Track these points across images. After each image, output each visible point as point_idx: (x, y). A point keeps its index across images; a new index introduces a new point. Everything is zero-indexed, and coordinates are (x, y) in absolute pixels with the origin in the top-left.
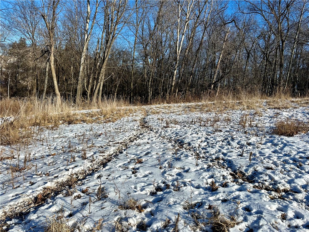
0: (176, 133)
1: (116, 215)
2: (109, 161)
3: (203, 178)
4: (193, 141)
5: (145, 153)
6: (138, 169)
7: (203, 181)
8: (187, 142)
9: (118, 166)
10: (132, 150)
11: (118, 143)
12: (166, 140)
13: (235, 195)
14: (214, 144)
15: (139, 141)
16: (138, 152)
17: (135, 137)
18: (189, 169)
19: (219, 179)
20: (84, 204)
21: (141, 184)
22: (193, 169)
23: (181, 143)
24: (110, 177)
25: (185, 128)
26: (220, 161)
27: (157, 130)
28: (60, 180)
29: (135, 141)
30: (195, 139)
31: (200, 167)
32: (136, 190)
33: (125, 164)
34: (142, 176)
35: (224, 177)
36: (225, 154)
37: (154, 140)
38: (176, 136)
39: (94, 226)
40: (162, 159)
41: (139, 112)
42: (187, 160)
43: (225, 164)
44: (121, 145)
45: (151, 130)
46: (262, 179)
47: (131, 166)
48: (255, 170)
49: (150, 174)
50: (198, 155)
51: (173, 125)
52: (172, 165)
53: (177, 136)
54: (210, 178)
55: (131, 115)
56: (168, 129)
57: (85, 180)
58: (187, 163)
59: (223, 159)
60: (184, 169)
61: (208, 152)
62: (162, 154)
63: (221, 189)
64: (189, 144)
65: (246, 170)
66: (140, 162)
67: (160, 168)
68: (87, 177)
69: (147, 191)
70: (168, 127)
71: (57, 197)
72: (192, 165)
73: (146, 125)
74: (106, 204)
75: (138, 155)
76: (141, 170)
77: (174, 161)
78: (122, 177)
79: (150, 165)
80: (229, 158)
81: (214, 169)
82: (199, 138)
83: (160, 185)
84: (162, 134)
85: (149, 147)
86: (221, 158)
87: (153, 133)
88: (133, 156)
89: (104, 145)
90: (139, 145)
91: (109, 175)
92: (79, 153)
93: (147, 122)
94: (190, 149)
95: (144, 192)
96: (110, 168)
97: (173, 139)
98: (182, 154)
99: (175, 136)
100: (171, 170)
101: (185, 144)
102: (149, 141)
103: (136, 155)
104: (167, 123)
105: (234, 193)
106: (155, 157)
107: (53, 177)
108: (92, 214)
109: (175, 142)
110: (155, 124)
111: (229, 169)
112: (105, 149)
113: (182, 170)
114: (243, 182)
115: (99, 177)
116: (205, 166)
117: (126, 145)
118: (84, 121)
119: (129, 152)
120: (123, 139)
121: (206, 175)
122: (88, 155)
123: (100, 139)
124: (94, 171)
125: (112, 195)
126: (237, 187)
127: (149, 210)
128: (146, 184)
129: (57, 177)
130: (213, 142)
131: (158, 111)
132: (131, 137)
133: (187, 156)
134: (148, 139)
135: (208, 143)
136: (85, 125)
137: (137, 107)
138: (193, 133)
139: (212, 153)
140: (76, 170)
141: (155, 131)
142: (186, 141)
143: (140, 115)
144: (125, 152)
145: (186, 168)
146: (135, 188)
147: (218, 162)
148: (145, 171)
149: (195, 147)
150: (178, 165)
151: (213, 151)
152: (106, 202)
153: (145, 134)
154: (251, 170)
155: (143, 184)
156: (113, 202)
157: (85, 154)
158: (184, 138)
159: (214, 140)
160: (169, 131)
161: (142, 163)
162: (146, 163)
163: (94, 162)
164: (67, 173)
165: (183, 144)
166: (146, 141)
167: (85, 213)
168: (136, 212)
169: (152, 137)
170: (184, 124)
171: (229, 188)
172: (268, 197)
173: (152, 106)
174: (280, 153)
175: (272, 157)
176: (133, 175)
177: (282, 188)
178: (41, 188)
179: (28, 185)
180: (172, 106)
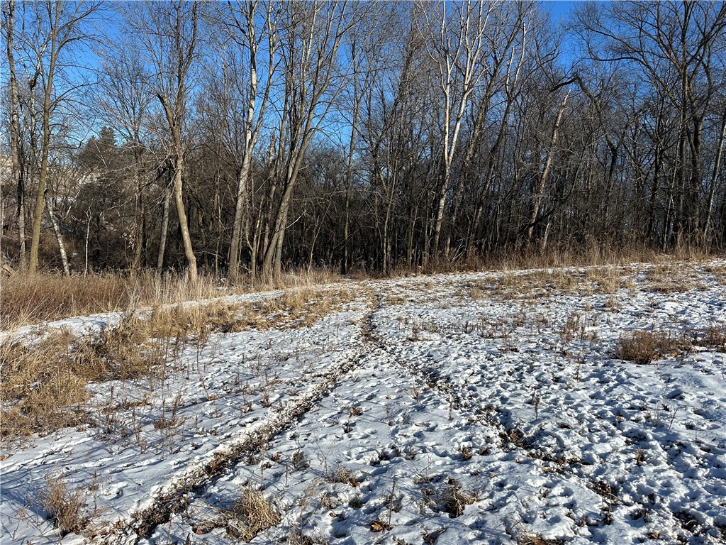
0: (429, 355)
1: (322, 490)
2: (307, 410)
3: (455, 440)
4: (456, 372)
5: (366, 396)
6: (354, 425)
7: (453, 445)
8: (444, 375)
9: (322, 419)
10: (344, 391)
11: (320, 376)
12: (407, 370)
14: (493, 380)
15: (359, 372)
16: (355, 395)
17: (351, 363)
18: (437, 426)
19: (479, 443)
20: (277, 476)
21: (357, 448)
22: (443, 426)
23: (433, 376)
24: (310, 438)
25: (450, 341)
26: (491, 413)
27: (393, 347)
28: (235, 441)
29: (350, 371)
30: (460, 368)
31: (455, 423)
32: (349, 458)
33: (333, 416)
34: (359, 437)
35: (488, 440)
36: (504, 400)
37: (385, 370)
38: (427, 362)
39: (295, 501)
40: (395, 408)
41: (361, 299)
42: (435, 411)
43: (498, 417)
44: (326, 380)
45: (382, 347)
46: (545, 443)
47: (343, 421)
48: (541, 429)
49: (373, 433)
50: (458, 400)
51: (425, 334)
52: (409, 418)
53: (429, 360)
54: (466, 441)
55: (344, 306)
56: (415, 343)
57: (273, 442)
58: (434, 415)
59: (498, 410)
60: (428, 425)
61: (476, 396)
62: (396, 399)
64: (448, 379)
65: (527, 429)
66: (358, 413)
67: (390, 424)
68: (276, 437)
69: (367, 460)
70: (416, 339)
71: (238, 465)
72: (442, 419)
73: (373, 335)
74: (307, 475)
75: (355, 401)
76: (358, 427)
77: (414, 411)
78: (328, 438)
79: (373, 419)
80: (509, 408)
81: (476, 426)
82: (469, 367)
83: (386, 450)
84: (402, 356)
85: (374, 384)
86: (495, 407)
87: (386, 354)
88: (346, 402)
89: (296, 380)
90: (358, 380)
91: (309, 435)
92: (256, 395)
93: (375, 327)
94: (446, 390)
95: (361, 461)
96: (309, 423)
97: (420, 367)
98: (430, 399)
99: (425, 360)
100: (406, 427)
101: (441, 378)
102: (377, 372)
103: (352, 400)
104: (415, 331)
106: (383, 404)
107: (223, 437)
108: (290, 487)
109: (424, 374)
110: (392, 331)
111: (501, 426)
112: (298, 387)
113: (425, 428)
114: (515, 447)
115: (293, 437)
116: (464, 422)
117: (334, 380)
118: (253, 325)
119: (340, 394)
120: (329, 367)
122: (271, 400)
123: (287, 367)
124: (284, 428)
125: (315, 463)
126: (502, 454)
127: (366, 483)
128: (365, 450)
129: (229, 436)
130: (491, 376)
131: (401, 296)
132: (343, 362)
133: (437, 403)
134: (375, 368)
135: (483, 376)
136: (255, 333)
137: (357, 287)
138: (460, 355)
139: (483, 397)
140: (257, 425)
141: (389, 349)
142: (444, 372)
143: (363, 307)
144: (332, 395)
145: (432, 424)
146: (349, 454)
147: (488, 415)
148: (365, 428)
149: (457, 386)
150: (419, 419)
151: (485, 393)
152: (306, 473)
153: (369, 356)
154: (536, 428)
155: (360, 449)
156: (317, 473)
157: (267, 397)
158: (441, 367)
159: (495, 372)
160: (416, 348)
161: (360, 414)
162: (367, 415)
163: (283, 412)
164: (243, 430)
165: (437, 380)
166: (370, 371)
167: (281, 486)
168: (348, 486)
169: (382, 364)
170: (451, 331)
171: (489, 457)
172: (540, 469)
173: (391, 283)
174: (603, 398)
175: (582, 406)
176: (345, 435)
177: (568, 458)
178: (211, 453)
179: (191, 448)
180: (434, 282)
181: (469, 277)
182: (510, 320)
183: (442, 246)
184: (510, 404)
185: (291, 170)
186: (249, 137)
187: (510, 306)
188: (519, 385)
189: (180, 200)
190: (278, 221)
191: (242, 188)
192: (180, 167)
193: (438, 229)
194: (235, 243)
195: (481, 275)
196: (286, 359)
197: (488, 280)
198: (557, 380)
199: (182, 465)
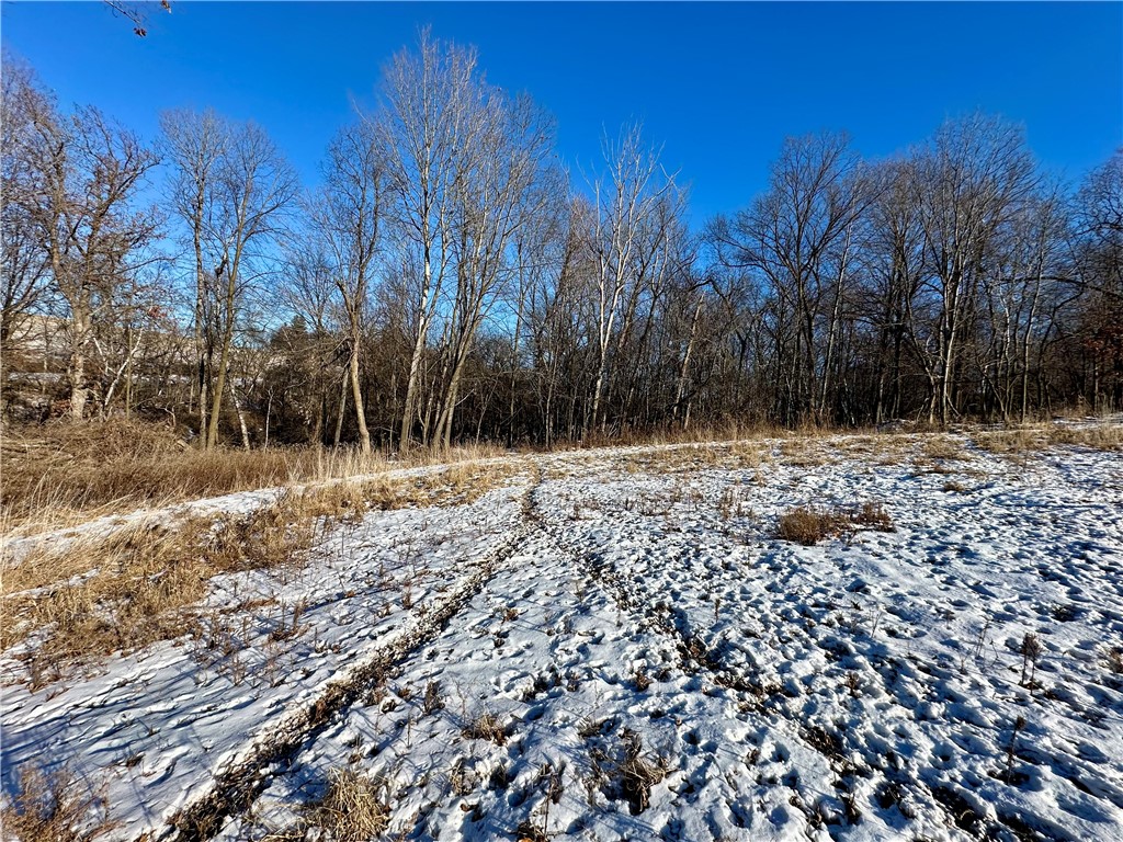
0: (591, 538)
1: (455, 753)
2: (454, 612)
3: (627, 657)
4: (620, 558)
5: (523, 592)
6: (505, 635)
7: (624, 665)
8: (608, 562)
9: (469, 626)
10: (498, 586)
11: (474, 565)
12: (568, 556)
13: (677, 702)
14: (661, 568)
15: (516, 560)
16: (511, 590)
17: (509, 548)
18: (604, 635)
19: (655, 661)
20: (400, 725)
21: (508, 673)
22: (610, 636)
23: (596, 564)
24: (452, 656)
25: (612, 520)
26: (664, 614)
27: (554, 527)
28: (358, 664)
29: (507, 559)
30: (625, 554)
31: (625, 631)
32: (497, 688)
33: (483, 621)
34: (512, 654)
35: (665, 656)
36: (675, 595)
37: (545, 556)
38: (589, 546)
39: (415, 778)
40: (555, 609)
41: (524, 473)
42: (601, 614)
43: (672, 621)
44: (480, 571)
45: (542, 528)
46: (733, 661)
47: (494, 629)
48: (725, 638)
49: (528, 647)
50: (625, 597)
51: (586, 512)
52: (571, 625)
53: (591, 543)
54: (638, 658)
55: (507, 481)
56: (576, 523)
57: (405, 664)
58: (600, 619)
59: (671, 609)
60: (593, 634)
61: (644, 590)
62: (557, 595)
63: (655, 686)
64: (613, 568)
65: (709, 639)
66: (513, 618)
67: (549, 634)
68: (410, 656)
69: (519, 691)
70: (578, 518)
71: (352, 706)
72: (609, 625)
73: (533, 514)
74: (439, 724)
75: (510, 599)
76: (511, 639)
77: (576, 614)
78: (474, 657)
79: (530, 626)
80: (682, 607)
81: (649, 635)
82: (634, 551)
83: (543, 675)
84: (564, 539)
85: (533, 575)
86: (667, 605)
87: (546, 536)
88: (500, 600)
89: (447, 571)
90: (515, 571)
91: (451, 652)
92: (399, 591)
93: (536, 504)
94: (611, 582)
95: (512, 693)
96: (454, 633)
97: (582, 552)
98: (594, 596)
99: (587, 543)
100: (568, 639)
101: (605, 566)
102: (537, 560)
103: (507, 597)
104: (576, 508)
105: (675, 698)
106: (541, 603)
107: (346, 656)
108: (413, 748)
109: (587, 561)
110: (553, 508)
111: (677, 634)
112: (448, 580)
113: (590, 638)
114: (697, 667)
115: (433, 655)
116: (635, 628)
117: (489, 570)
119: (494, 589)
120: (485, 554)
121: (633, 649)
122: (414, 599)
123: (440, 553)
124: (423, 640)
125: (452, 702)
126: (685, 680)
127: (516, 738)
128: (518, 674)
129: (354, 655)
130: (658, 563)
131: (562, 470)
132: (499, 547)
133: (602, 602)
134: (535, 553)
135: (649, 563)
137: (520, 461)
138: (623, 537)
139: (652, 591)
140: (391, 636)
141: (550, 530)
142: (609, 558)
143: (525, 482)
144: (484, 590)
145: (598, 633)
146: (497, 683)
147: (661, 616)
148: (520, 640)
149: (622, 576)
150: (583, 627)
151: (653, 586)
152: (439, 719)
153: (529, 539)
154: (718, 637)
155: (511, 674)
156: (453, 718)
157: (409, 596)
158: (604, 552)
159: (661, 558)
160: (578, 529)
161: (516, 619)
162: (523, 620)
163: (426, 616)
164: (372, 645)
165: (601, 568)
166: (529, 558)
167: (401, 747)
168: (491, 744)
169: (542, 548)
170: (611, 509)
171: (670, 684)
172: (736, 706)
173: (553, 457)
174: (781, 591)
175: (762, 603)
176: (495, 652)
177: (765, 684)
178: (323, 685)
179: (300, 677)
180: (593, 456)
181: (624, 452)
182: (668, 495)
183: (599, 422)
184: (683, 601)
185: (461, 352)
186: (422, 322)
187: (665, 480)
188: (688, 575)
189: (355, 380)
190: (448, 399)
191: (414, 369)
192: (356, 349)
193: (596, 407)
194: (406, 419)
195: (634, 450)
196: (440, 543)
197: (642, 455)
198: (727, 567)
199: (279, 708)
